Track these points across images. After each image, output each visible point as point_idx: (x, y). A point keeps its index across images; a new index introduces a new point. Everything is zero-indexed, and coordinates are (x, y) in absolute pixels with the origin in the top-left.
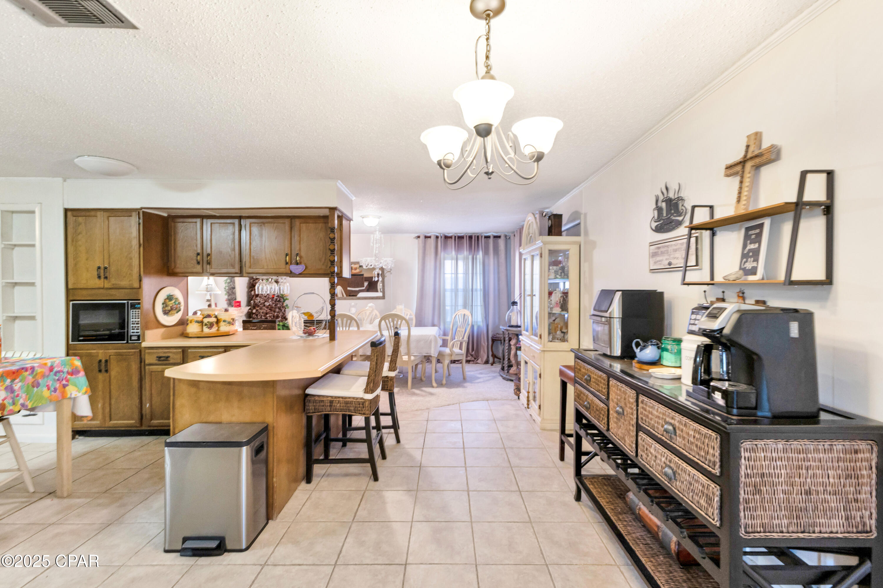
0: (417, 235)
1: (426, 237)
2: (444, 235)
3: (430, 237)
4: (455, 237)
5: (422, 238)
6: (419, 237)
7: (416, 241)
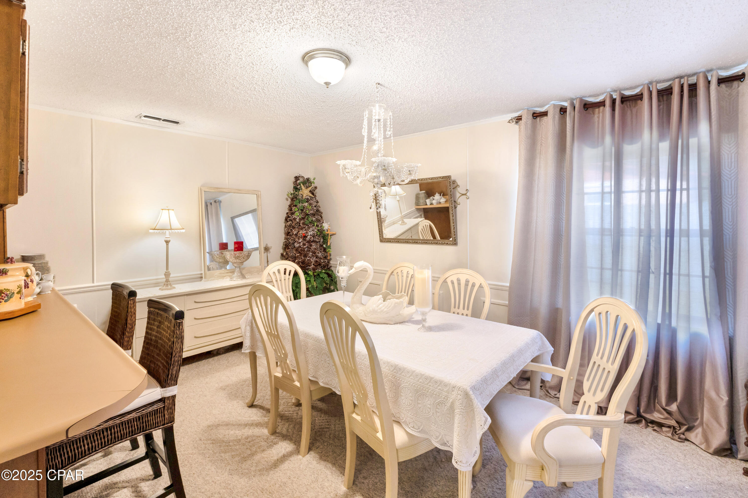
0: (517, 114)
1: (537, 116)
2: (581, 100)
3: (545, 114)
4: (613, 101)
5: (527, 119)
6: (519, 119)
7: (515, 127)
